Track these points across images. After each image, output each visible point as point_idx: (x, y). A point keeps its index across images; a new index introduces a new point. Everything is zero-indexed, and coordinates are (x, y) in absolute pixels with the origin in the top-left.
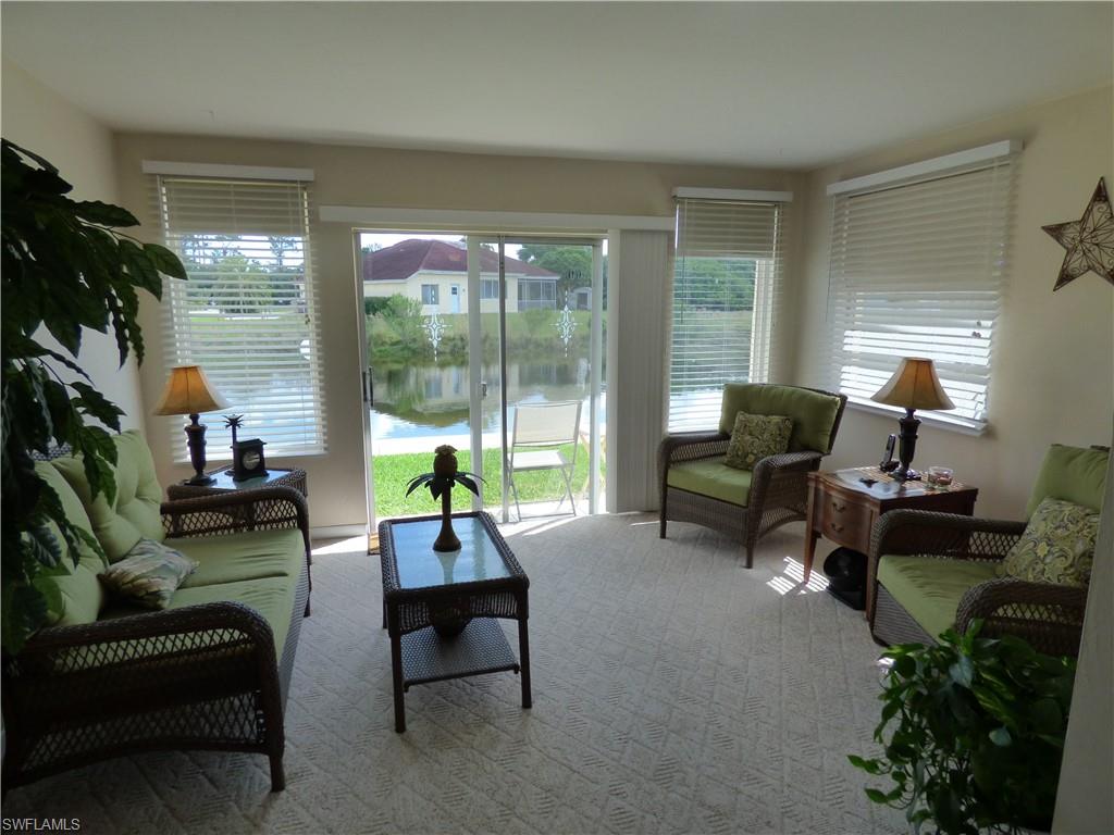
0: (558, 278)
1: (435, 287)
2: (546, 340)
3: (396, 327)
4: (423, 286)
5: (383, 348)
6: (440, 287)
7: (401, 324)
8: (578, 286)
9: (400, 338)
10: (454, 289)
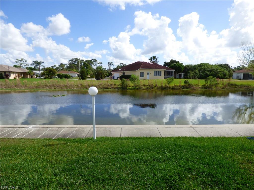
0: (174, 70)
1: (143, 73)
2: (172, 86)
3: (133, 82)
4: (140, 72)
5: (130, 88)
6: (144, 73)
7: (134, 82)
8: (179, 72)
9: (134, 85)
10: (148, 73)
